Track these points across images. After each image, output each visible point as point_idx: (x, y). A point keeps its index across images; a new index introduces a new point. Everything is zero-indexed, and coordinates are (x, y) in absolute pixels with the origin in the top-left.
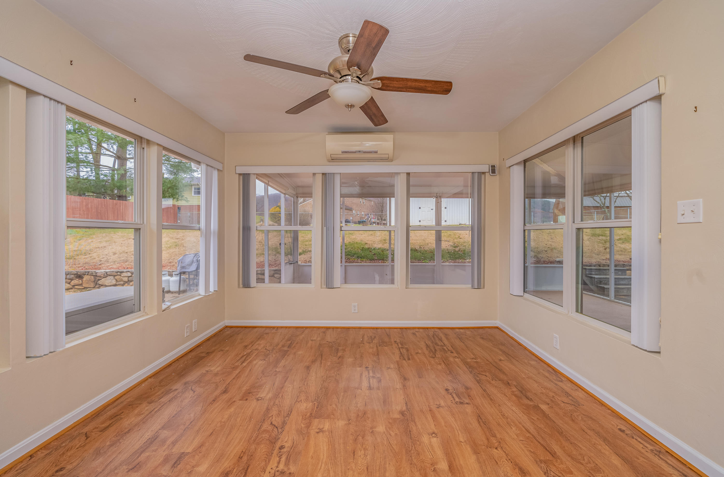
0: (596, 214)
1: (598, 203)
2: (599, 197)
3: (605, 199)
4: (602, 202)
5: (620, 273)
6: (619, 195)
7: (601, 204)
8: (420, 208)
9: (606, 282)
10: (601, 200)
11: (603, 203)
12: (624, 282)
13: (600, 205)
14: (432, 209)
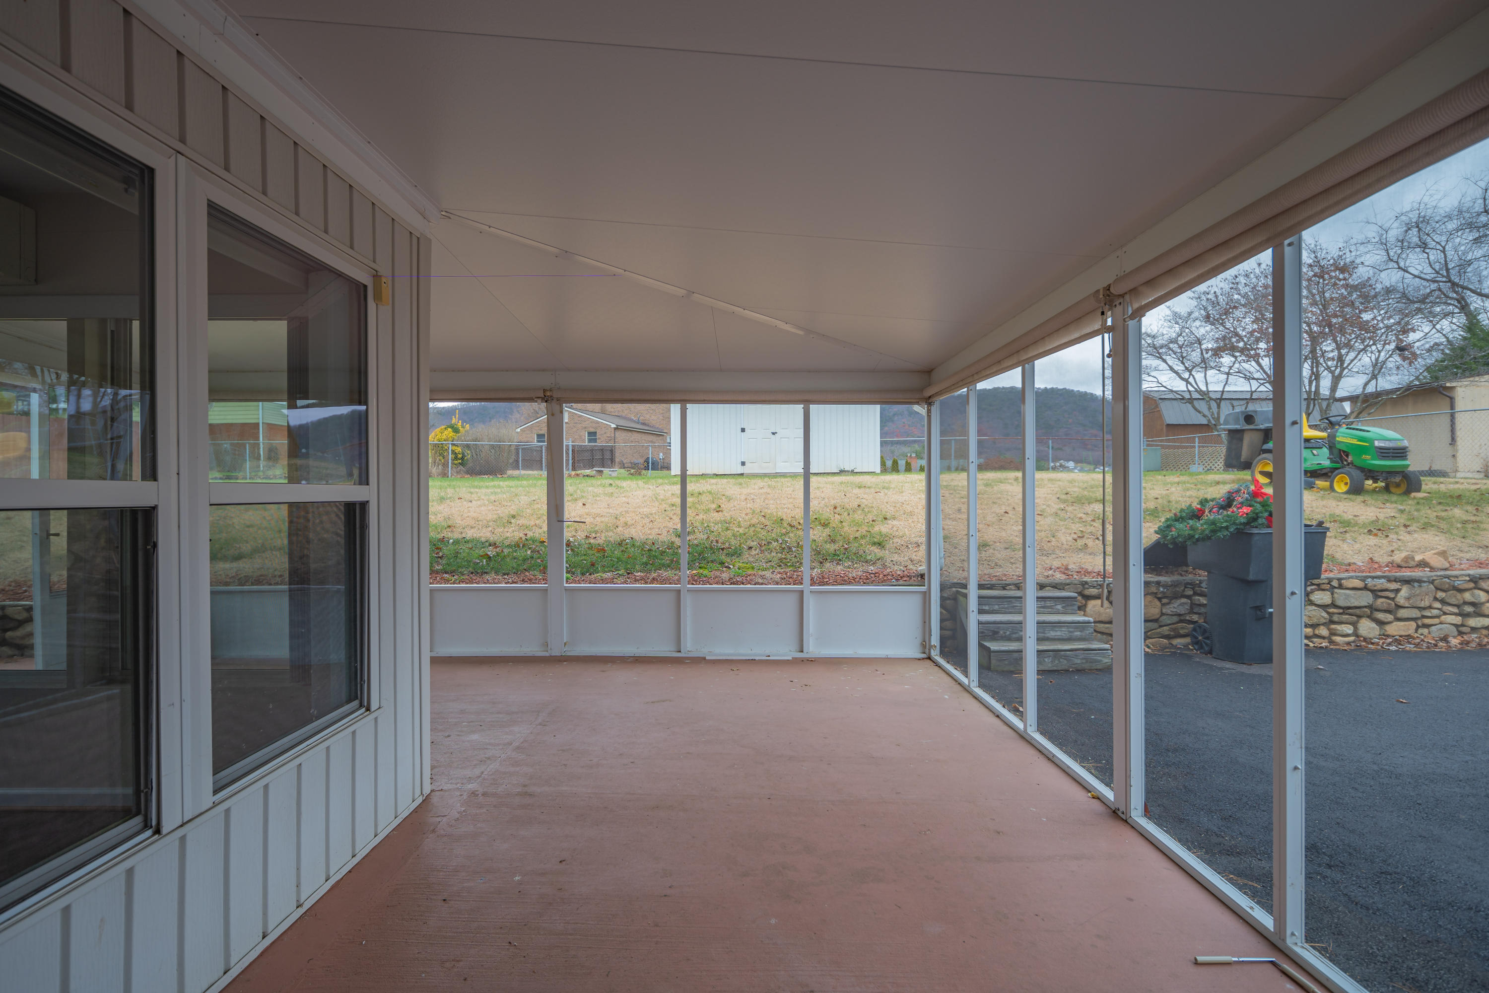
0: (1197, 444)
1: (1204, 416)
2: (1207, 402)
3: (1219, 406)
4: (1213, 414)
5: (1059, 607)
6: (1252, 395)
7: (1211, 419)
8: (743, 430)
9: (1008, 633)
10: (1210, 408)
11: (1216, 416)
12: (1059, 633)
13: (1209, 421)
14: (773, 434)
